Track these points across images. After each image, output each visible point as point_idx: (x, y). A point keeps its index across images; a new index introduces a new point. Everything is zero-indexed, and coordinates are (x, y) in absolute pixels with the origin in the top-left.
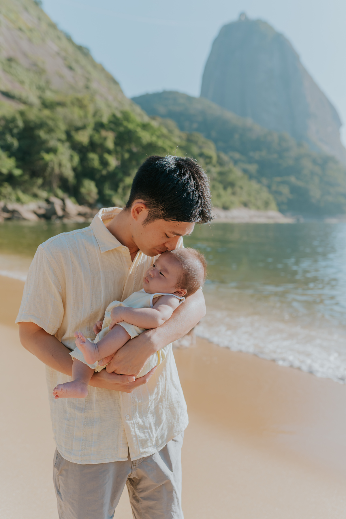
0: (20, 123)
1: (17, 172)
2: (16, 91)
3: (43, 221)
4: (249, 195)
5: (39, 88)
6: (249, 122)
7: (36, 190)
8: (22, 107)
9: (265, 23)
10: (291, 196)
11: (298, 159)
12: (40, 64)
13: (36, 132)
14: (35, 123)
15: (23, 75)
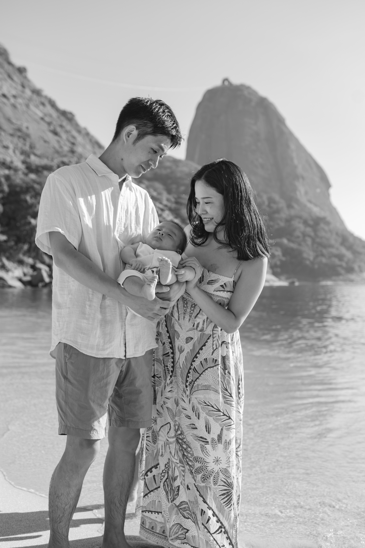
0: (6, 188)
1: (2, 238)
3: (29, 288)
5: (23, 153)
7: (21, 256)
8: (7, 172)
9: (248, 88)
10: (284, 259)
11: (289, 220)
12: (24, 129)
13: (22, 197)
14: (21, 187)
15: (7, 141)
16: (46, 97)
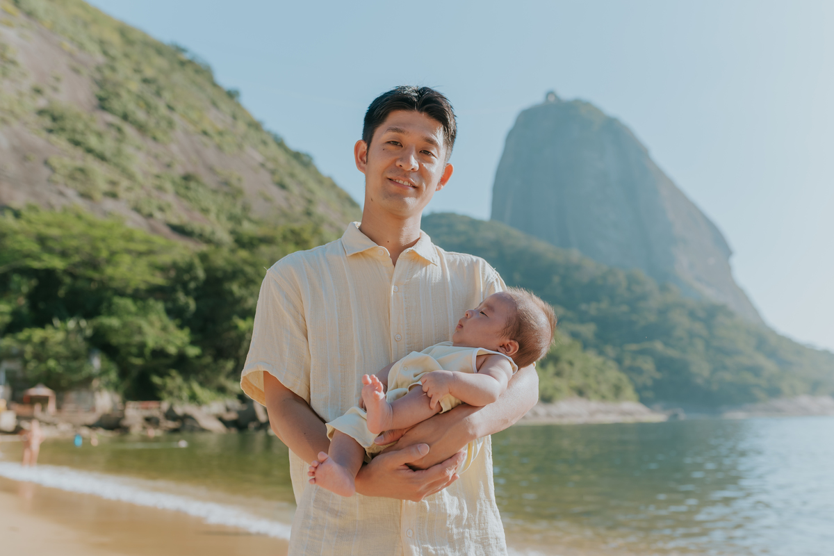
0: (201, 274)
1: (193, 351)
2: (197, 224)
3: (234, 431)
4: (586, 375)
5: (232, 218)
6: (575, 255)
7: (223, 380)
8: (204, 248)
9: (587, 104)
10: (658, 376)
11: (663, 312)
12: (234, 182)
13: (227, 286)
14: (225, 272)
15: (208, 200)
16: (269, 133)
